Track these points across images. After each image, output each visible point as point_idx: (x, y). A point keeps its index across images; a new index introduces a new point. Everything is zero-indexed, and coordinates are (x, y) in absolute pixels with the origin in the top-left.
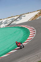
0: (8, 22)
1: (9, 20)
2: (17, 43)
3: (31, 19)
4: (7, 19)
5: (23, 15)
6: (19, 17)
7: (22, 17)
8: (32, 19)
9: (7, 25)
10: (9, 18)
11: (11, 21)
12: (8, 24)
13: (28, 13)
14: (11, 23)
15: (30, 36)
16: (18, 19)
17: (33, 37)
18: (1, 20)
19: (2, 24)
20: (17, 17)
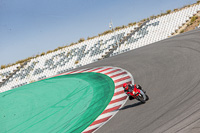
0: (102, 48)
1: (108, 40)
4: (101, 38)
5: (152, 22)
6: (137, 30)
7: (149, 28)
9: (99, 56)
10: (107, 33)
11: (113, 42)
12: (104, 54)
13: (169, 13)
14: (113, 50)
16: (135, 36)
18: (81, 41)
19: (83, 56)
20: (132, 28)
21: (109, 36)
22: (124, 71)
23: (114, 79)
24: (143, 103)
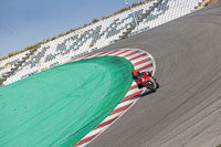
0: (119, 27)
1: (125, 19)
3: (200, 4)
4: (117, 16)
6: (156, 5)
7: (169, 3)
8: (206, 5)
9: (116, 37)
11: (130, 20)
12: (121, 34)
14: (131, 29)
18: (95, 21)
19: (99, 37)
20: (151, 4)
21: (126, 14)
22: (143, 52)
23: (133, 62)
24: (153, 91)
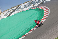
2: (36, 21)
14: (43, 1)
15: (44, 16)
17: (47, 17)
23: (44, 10)
